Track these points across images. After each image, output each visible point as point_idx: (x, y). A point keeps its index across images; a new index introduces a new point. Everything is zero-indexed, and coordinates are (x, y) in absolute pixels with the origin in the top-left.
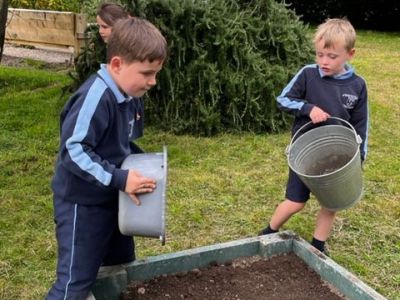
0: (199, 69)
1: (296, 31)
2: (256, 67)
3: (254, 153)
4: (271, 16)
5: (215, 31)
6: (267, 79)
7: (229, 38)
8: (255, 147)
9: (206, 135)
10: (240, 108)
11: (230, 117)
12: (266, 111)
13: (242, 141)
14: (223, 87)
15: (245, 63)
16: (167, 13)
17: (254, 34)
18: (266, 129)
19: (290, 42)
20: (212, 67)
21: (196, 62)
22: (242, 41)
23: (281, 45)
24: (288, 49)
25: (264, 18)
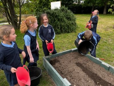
0: (56, 23)
1: (72, 15)
2: (66, 22)
3: (67, 36)
4: (68, 12)
5: (58, 16)
6: (68, 24)
7: (61, 17)
8: (67, 35)
9: (58, 34)
10: (64, 29)
11: (62, 31)
12: (68, 29)
13: (65, 35)
14: (61, 26)
15: (64, 21)
16: (50, 13)
17: (65, 16)
18: (69, 32)
19: (71, 17)
20: (59, 22)
21: (56, 22)
22: (63, 17)
23: (70, 17)
24: (71, 18)
25: (66, 13)
